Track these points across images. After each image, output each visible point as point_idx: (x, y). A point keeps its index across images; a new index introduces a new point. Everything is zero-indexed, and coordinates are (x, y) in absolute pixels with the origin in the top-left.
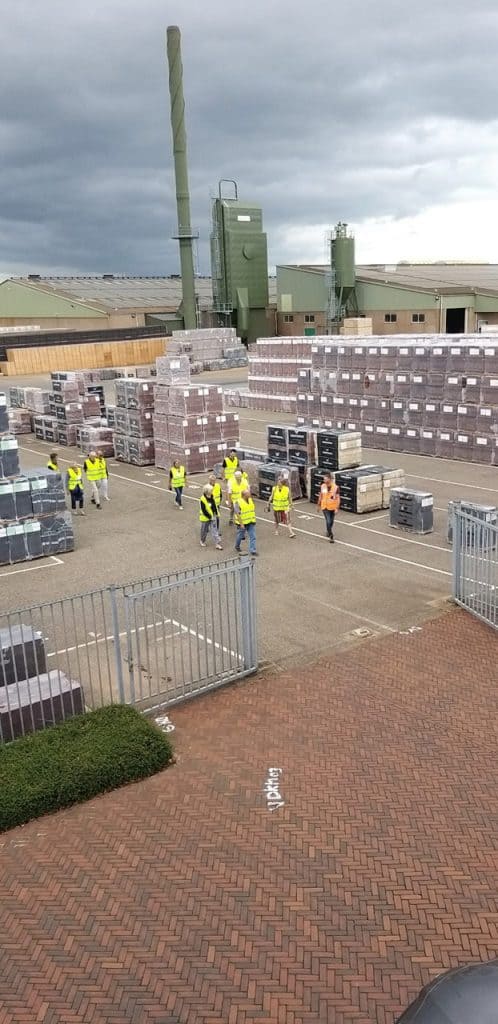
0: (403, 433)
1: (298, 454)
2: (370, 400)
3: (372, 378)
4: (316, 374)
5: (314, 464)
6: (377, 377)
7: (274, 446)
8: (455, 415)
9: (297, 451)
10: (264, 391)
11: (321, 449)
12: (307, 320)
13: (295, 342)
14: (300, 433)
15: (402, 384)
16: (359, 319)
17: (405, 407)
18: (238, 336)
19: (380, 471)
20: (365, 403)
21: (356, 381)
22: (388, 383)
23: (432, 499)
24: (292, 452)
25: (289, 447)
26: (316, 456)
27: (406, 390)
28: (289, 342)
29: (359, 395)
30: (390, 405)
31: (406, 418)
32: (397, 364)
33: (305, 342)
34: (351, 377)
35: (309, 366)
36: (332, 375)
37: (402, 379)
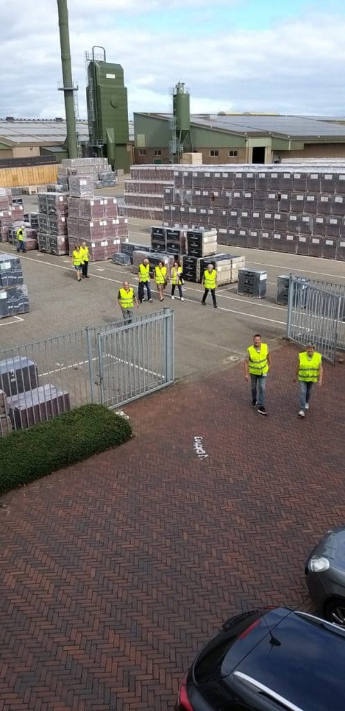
0: (237, 232)
1: (173, 246)
2: (215, 210)
3: (216, 194)
4: (178, 191)
5: (185, 253)
6: (219, 194)
7: (156, 241)
8: (272, 220)
9: (173, 244)
10: (136, 204)
11: (190, 243)
12: (156, 154)
13: (158, 168)
14: (175, 232)
15: (237, 198)
16: (193, 154)
17: (239, 214)
18: (109, 164)
19: (229, 257)
20: (211, 212)
21: (205, 197)
22: (228, 198)
23: (266, 275)
24: (169, 245)
25: (167, 241)
26: (187, 248)
27: (240, 203)
28: (154, 168)
29: (207, 207)
30: (228, 214)
31: (239, 222)
32: (233, 185)
33: (165, 168)
34: (202, 194)
35: (172, 185)
36: (188, 192)
37: (237, 195)
